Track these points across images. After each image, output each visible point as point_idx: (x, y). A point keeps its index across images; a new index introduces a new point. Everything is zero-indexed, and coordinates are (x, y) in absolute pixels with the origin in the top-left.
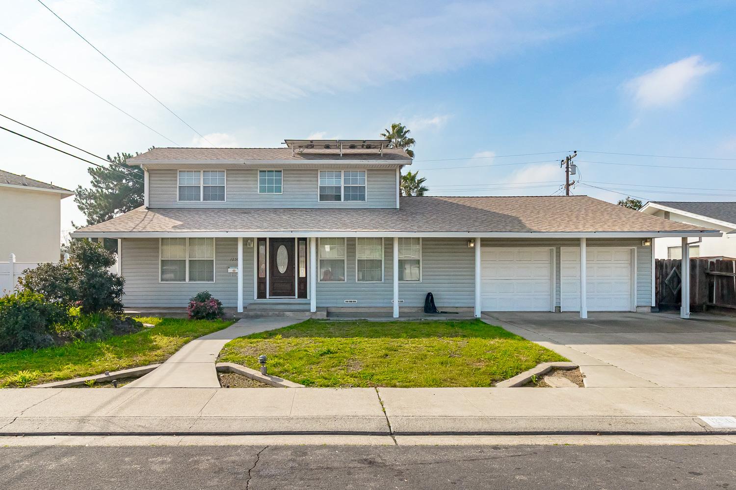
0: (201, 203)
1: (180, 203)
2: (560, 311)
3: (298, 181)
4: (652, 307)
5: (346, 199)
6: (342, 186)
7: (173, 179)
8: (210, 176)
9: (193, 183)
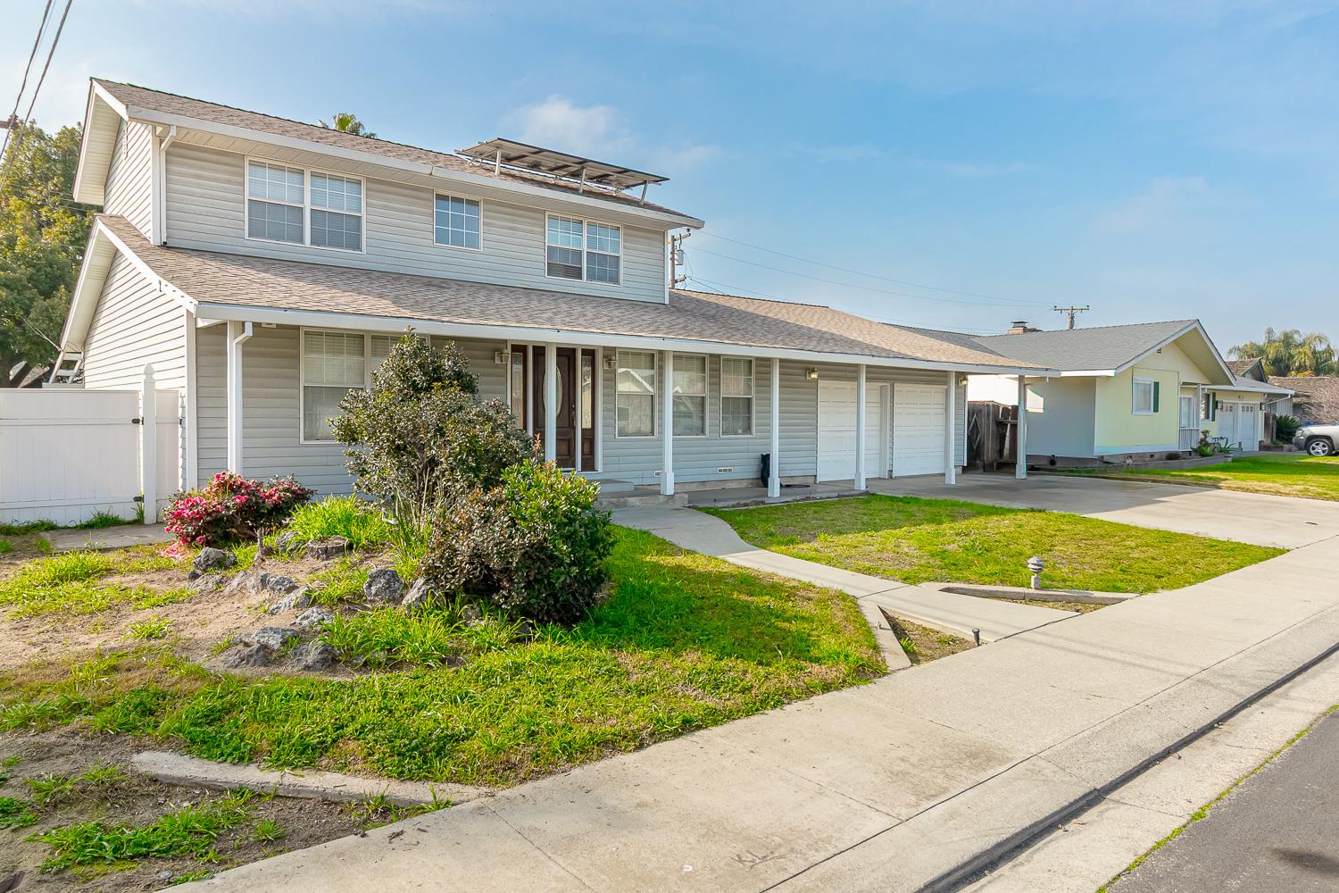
0: (306, 248)
1: (253, 244)
2: (891, 477)
3: (511, 228)
4: (963, 467)
5: (591, 277)
6: (585, 249)
7: (233, 178)
8: (327, 187)
9: (287, 198)
